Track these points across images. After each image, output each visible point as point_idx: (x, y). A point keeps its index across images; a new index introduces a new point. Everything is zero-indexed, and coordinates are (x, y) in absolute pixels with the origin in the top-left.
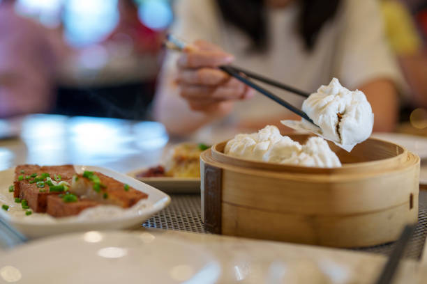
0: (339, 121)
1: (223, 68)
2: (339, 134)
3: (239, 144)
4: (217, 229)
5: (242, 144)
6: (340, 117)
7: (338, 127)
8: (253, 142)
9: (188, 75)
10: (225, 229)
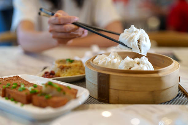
0: (139, 43)
1: (74, 24)
2: (140, 49)
3: (103, 61)
4: (107, 101)
5: (105, 60)
6: (139, 42)
7: (139, 46)
8: (110, 60)
9: (57, 28)
10: (111, 101)
